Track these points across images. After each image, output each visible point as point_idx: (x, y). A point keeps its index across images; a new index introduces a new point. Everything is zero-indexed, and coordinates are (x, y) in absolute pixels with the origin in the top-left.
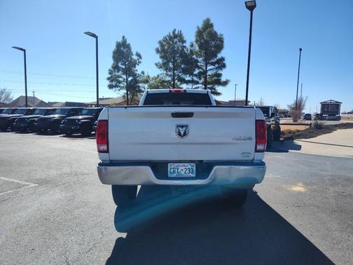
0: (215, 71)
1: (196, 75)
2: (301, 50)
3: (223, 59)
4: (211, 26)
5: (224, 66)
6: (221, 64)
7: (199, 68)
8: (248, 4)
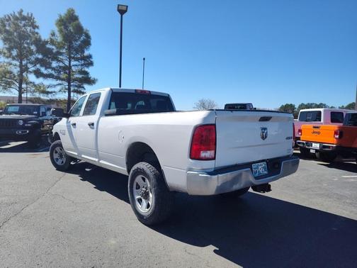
0: (80, 67)
1: (53, 69)
2: (144, 59)
3: (90, 56)
4: (76, 18)
5: (91, 64)
6: (88, 61)
7: (59, 61)
8: (120, 8)
